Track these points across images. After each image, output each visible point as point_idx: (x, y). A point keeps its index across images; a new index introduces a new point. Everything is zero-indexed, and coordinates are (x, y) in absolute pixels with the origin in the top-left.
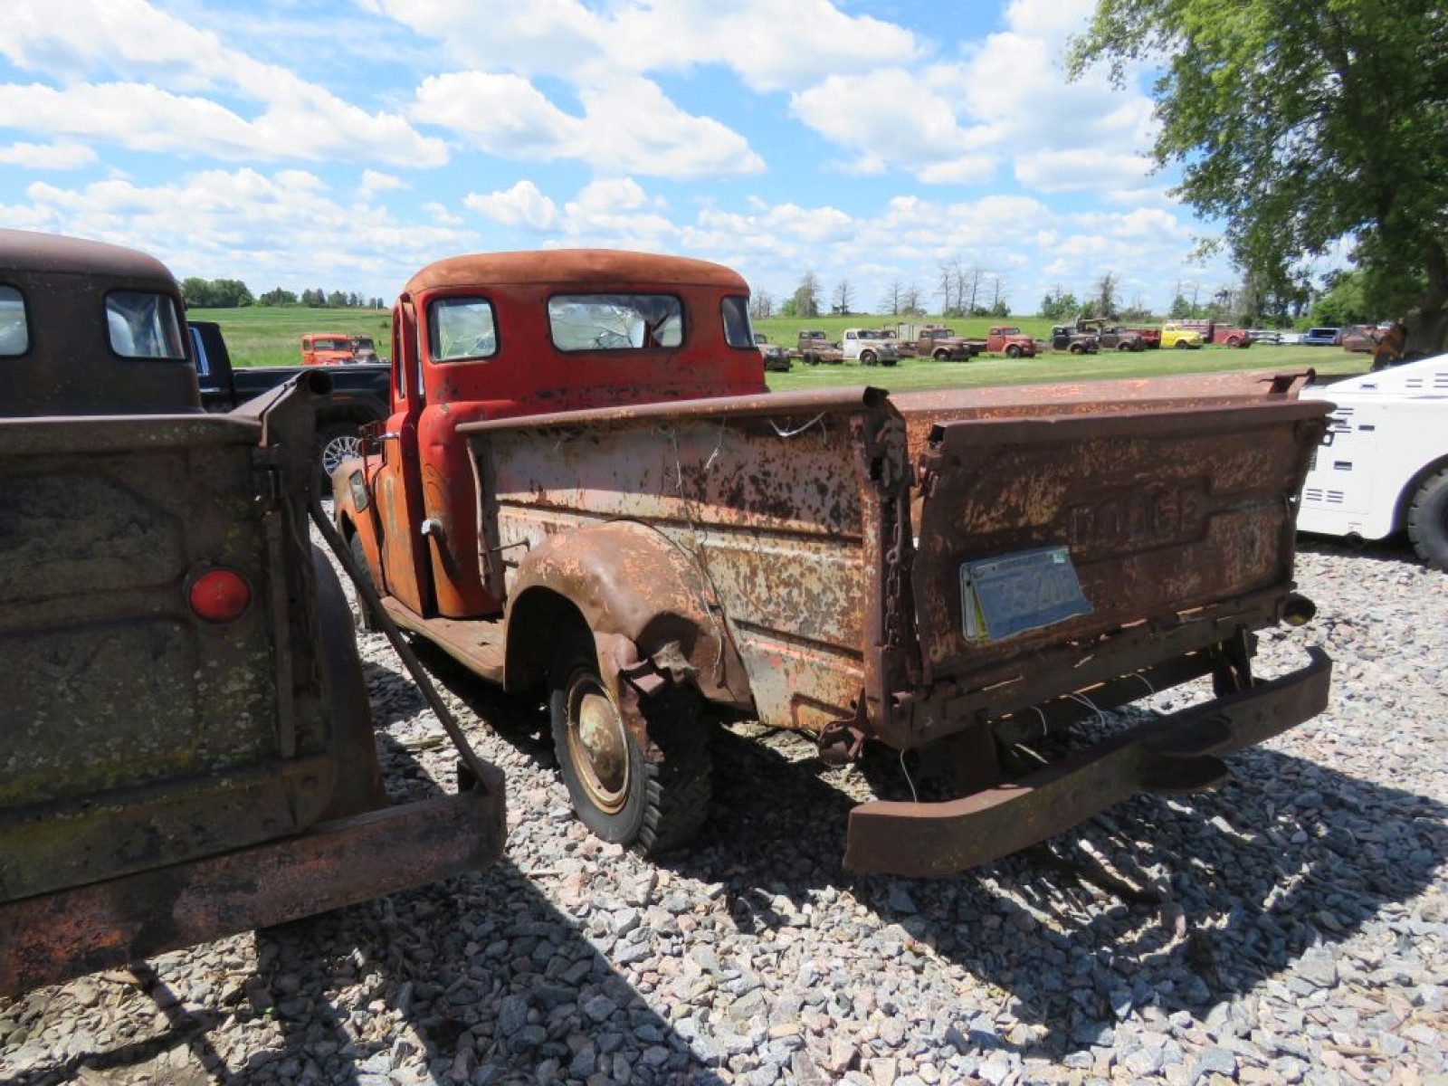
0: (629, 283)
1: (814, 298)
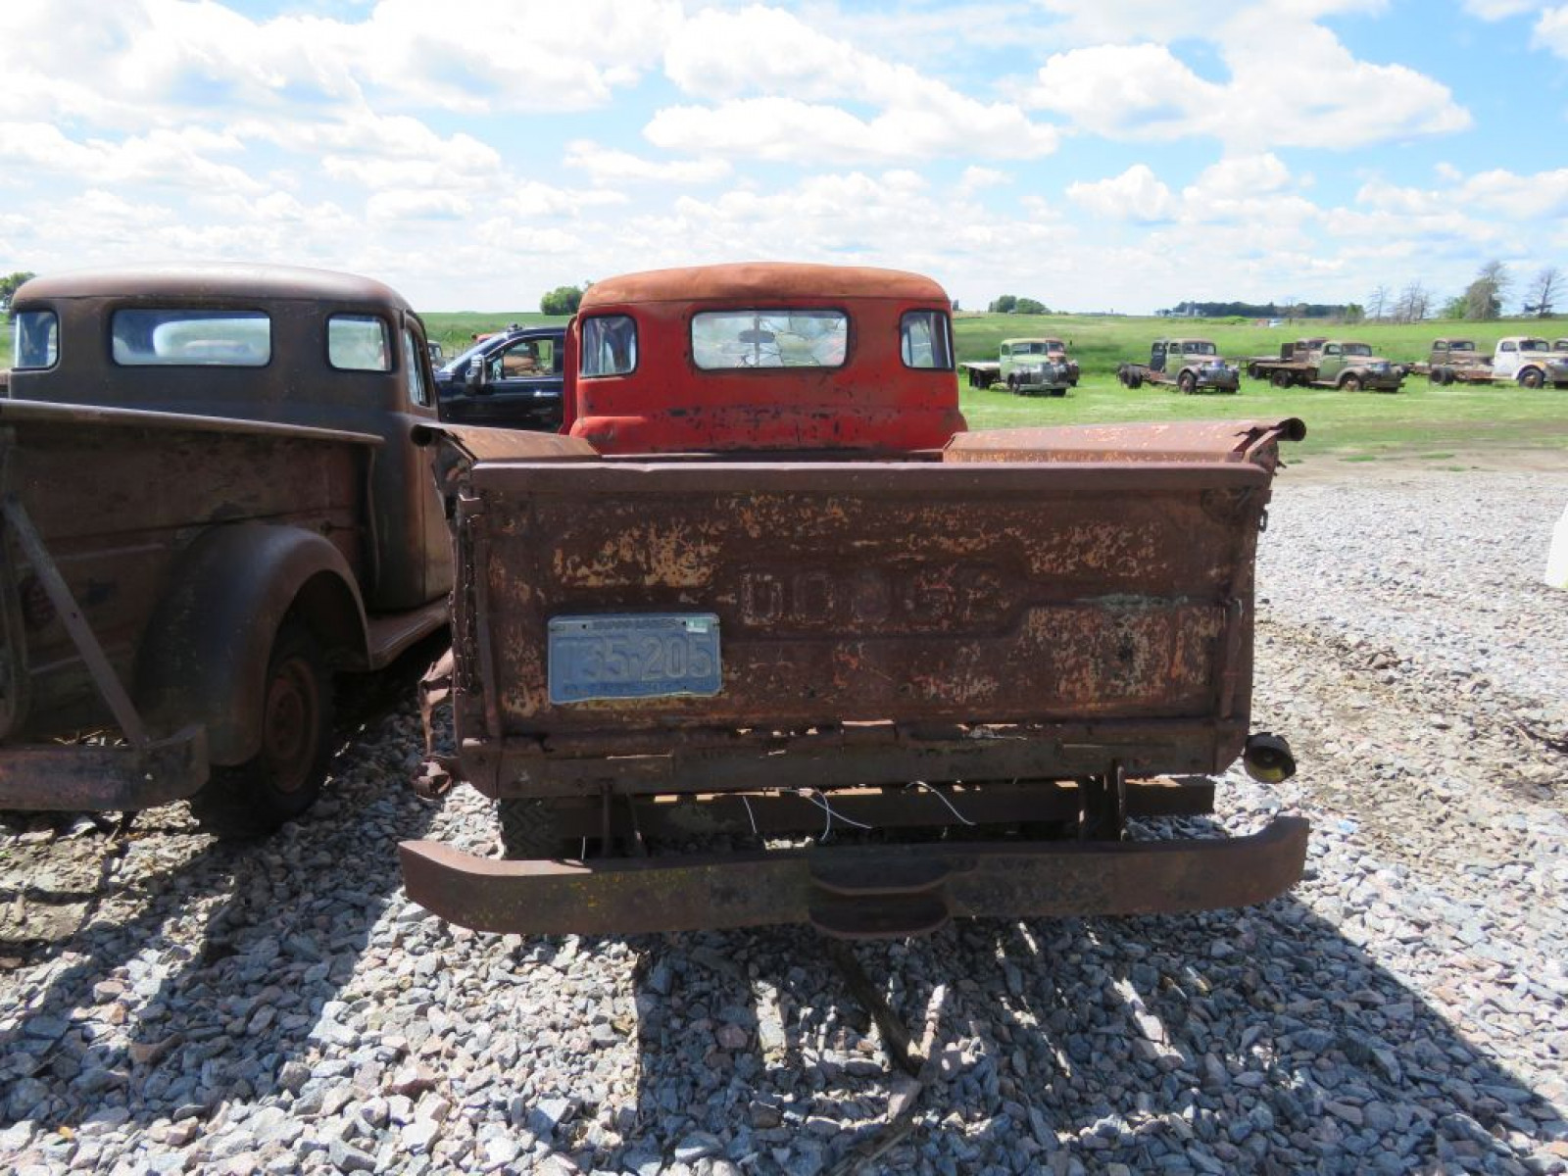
0: (783, 298)
1: (1495, 296)
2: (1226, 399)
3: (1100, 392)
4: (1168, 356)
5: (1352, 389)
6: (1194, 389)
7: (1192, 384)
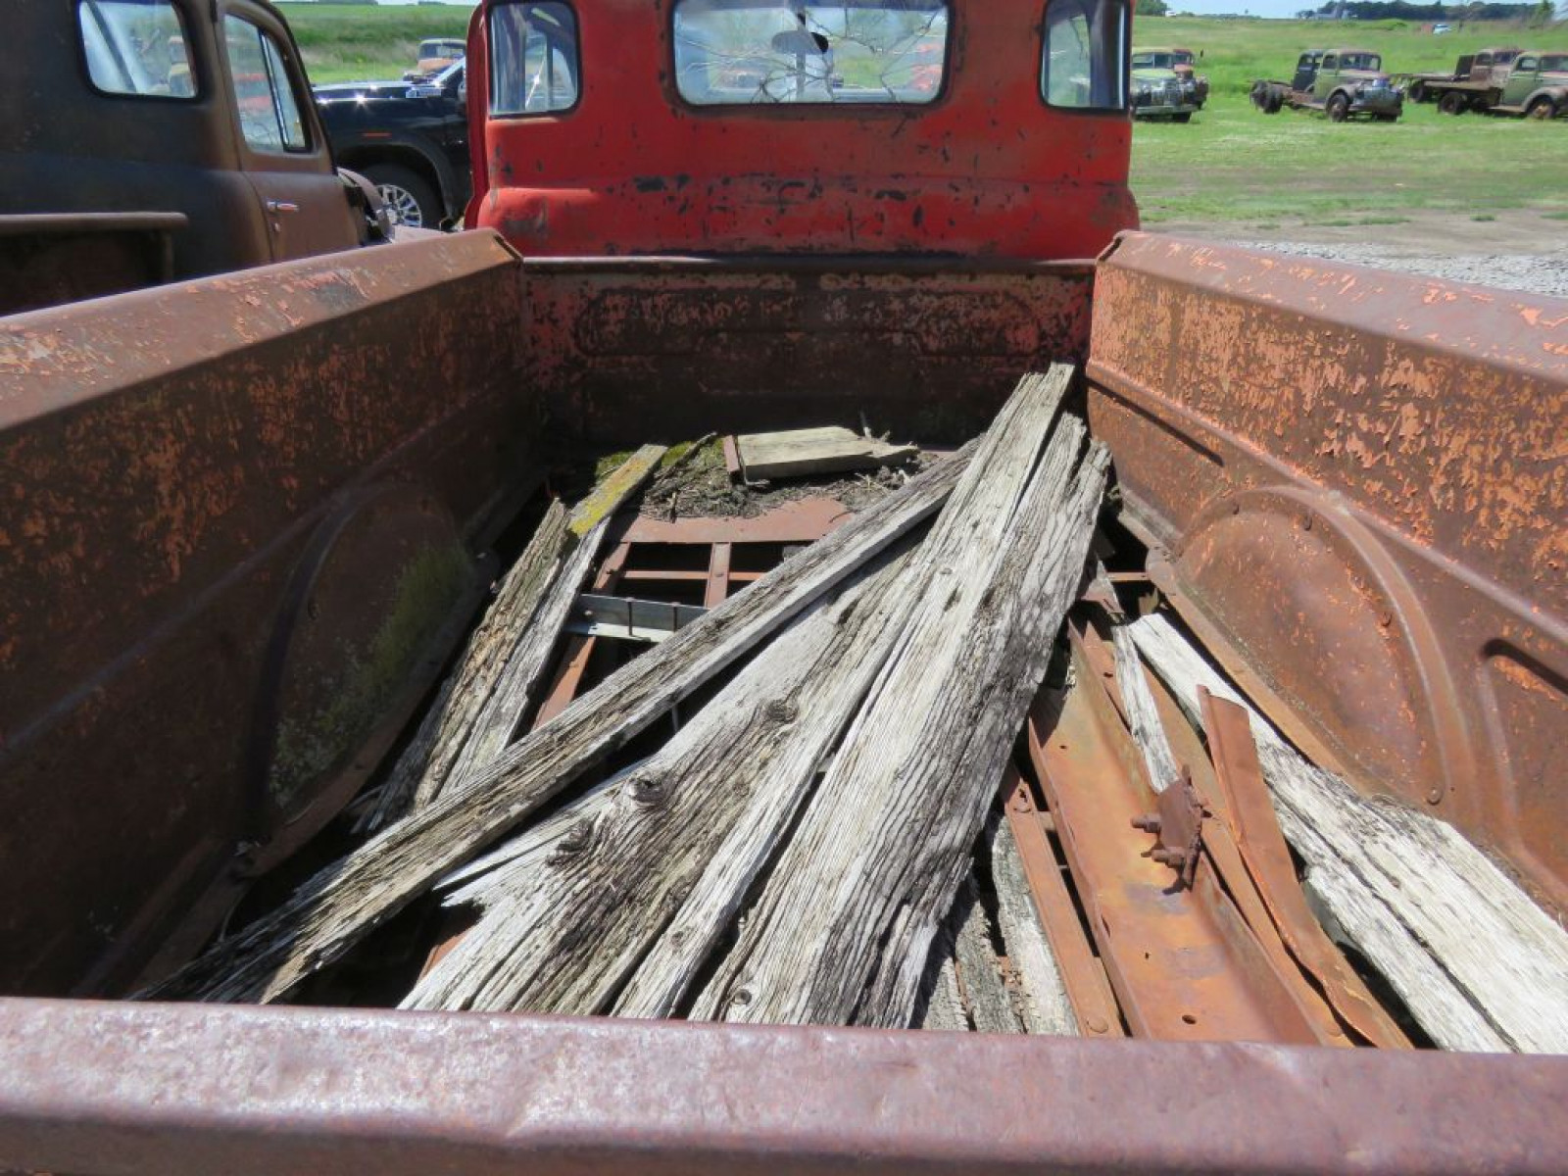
2: (1383, 128)
3: (1228, 117)
4: (1319, 72)
5: (1541, 117)
6: (1345, 115)
7: (1344, 109)
